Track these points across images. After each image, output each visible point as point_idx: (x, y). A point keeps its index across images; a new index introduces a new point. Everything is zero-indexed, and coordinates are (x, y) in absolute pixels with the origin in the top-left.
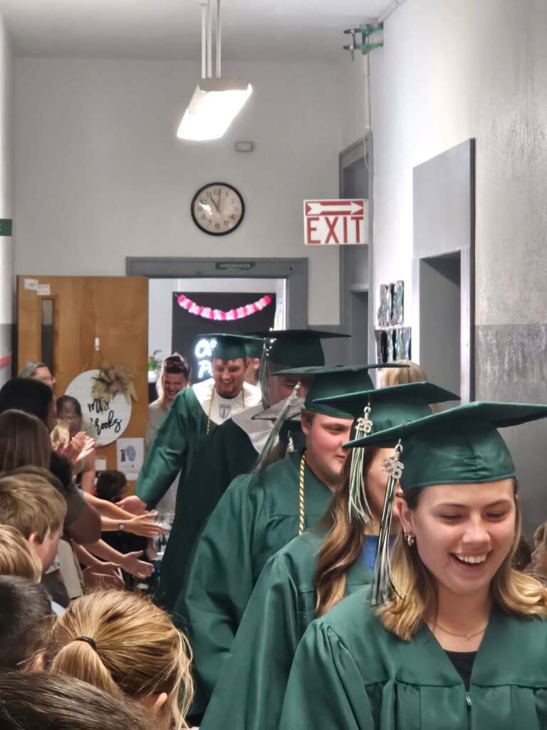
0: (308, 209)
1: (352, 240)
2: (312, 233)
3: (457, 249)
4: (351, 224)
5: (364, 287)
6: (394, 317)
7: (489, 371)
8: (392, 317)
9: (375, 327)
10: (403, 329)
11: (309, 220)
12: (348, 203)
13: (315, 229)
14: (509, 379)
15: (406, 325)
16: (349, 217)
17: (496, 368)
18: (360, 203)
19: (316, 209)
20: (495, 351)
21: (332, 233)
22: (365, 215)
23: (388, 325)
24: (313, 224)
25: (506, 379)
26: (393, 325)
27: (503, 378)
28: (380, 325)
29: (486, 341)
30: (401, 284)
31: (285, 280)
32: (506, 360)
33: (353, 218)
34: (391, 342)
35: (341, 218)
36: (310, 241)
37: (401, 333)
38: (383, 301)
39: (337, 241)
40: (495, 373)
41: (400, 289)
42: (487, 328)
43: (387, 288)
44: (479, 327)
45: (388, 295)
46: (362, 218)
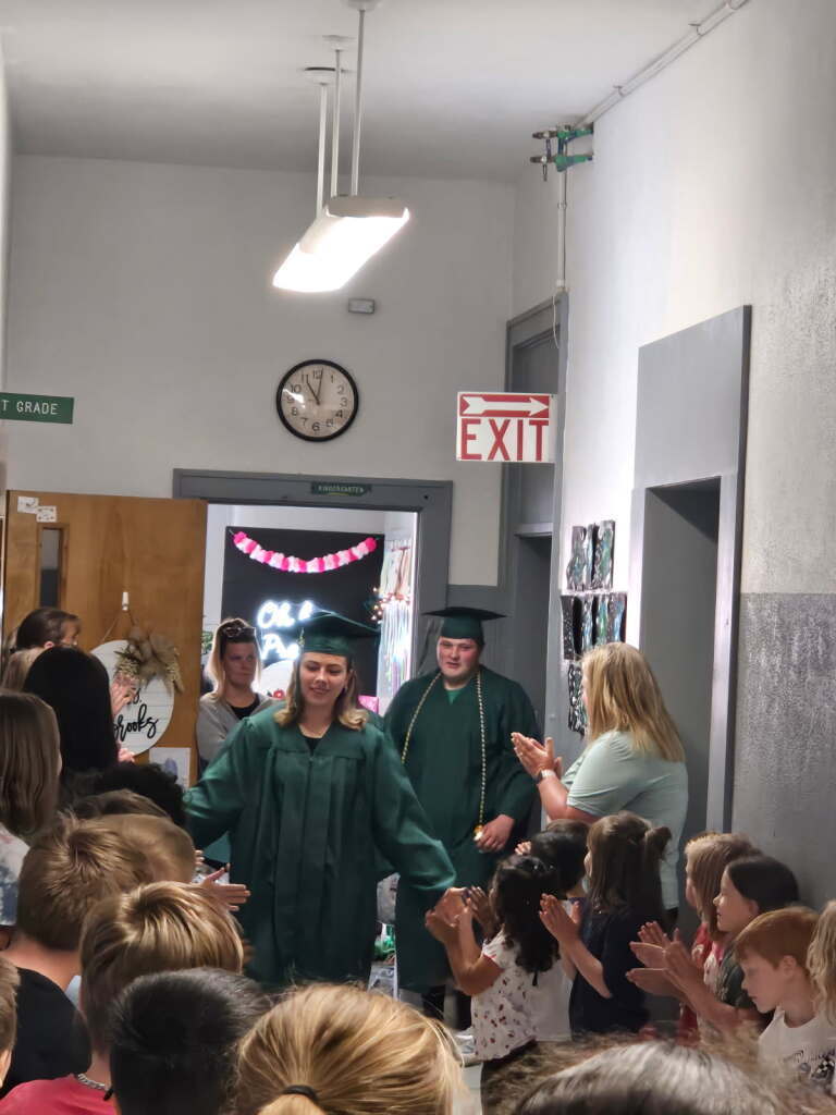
0: (465, 405)
1: (529, 456)
2: (470, 443)
3: (714, 475)
4: (530, 432)
5: (546, 528)
6: (596, 576)
7: (763, 662)
8: (592, 578)
9: (560, 591)
10: (610, 596)
11: (465, 423)
12: (526, 400)
13: (473, 437)
14: (799, 677)
15: (617, 588)
16: (526, 421)
17: (777, 660)
18: (545, 401)
19: (477, 405)
20: (775, 632)
21: (499, 444)
22: (552, 419)
23: (584, 588)
24: (471, 429)
25: (793, 676)
26: (595, 588)
27: (788, 676)
28: (570, 587)
29: (761, 620)
30: (610, 526)
31: (415, 514)
32: (795, 648)
33: (532, 423)
34: (589, 615)
35: (514, 421)
36: (465, 455)
37: (607, 601)
38: (577, 552)
39: (506, 455)
40: (773, 666)
41: (607, 533)
42: (763, 598)
43: (585, 531)
44: (748, 596)
45: (587, 543)
46: (546, 423)
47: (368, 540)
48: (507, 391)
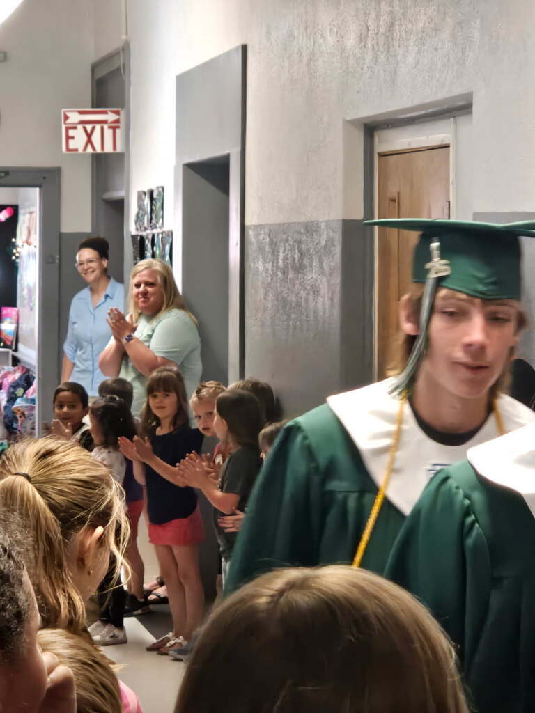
0: (66, 118)
1: (109, 149)
2: (71, 141)
3: (226, 152)
4: (108, 133)
5: (120, 194)
6: (153, 221)
7: (261, 268)
8: (151, 222)
9: (130, 232)
10: (162, 233)
11: (67, 129)
12: (105, 113)
13: (73, 138)
14: (284, 276)
15: (166, 229)
16: (106, 126)
17: (269, 266)
18: (117, 113)
19: (74, 118)
20: (267, 248)
21: (89, 141)
22: (122, 124)
23: (146, 229)
24: (71, 133)
25: (280, 275)
26: (152, 229)
27: (277, 275)
28: (137, 230)
29: (258, 241)
30: (160, 190)
31: (38, 189)
32: (281, 258)
33: (110, 127)
34: (149, 246)
35: (98, 127)
36: (68, 149)
37: (160, 236)
38: (140, 207)
39: (94, 148)
40: (268, 270)
41: (159, 194)
42: (258, 227)
43: (145, 193)
44: (249, 227)
45: (147, 201)
46: (118, 127)
47: (8, 209)
48: (93, 107)
